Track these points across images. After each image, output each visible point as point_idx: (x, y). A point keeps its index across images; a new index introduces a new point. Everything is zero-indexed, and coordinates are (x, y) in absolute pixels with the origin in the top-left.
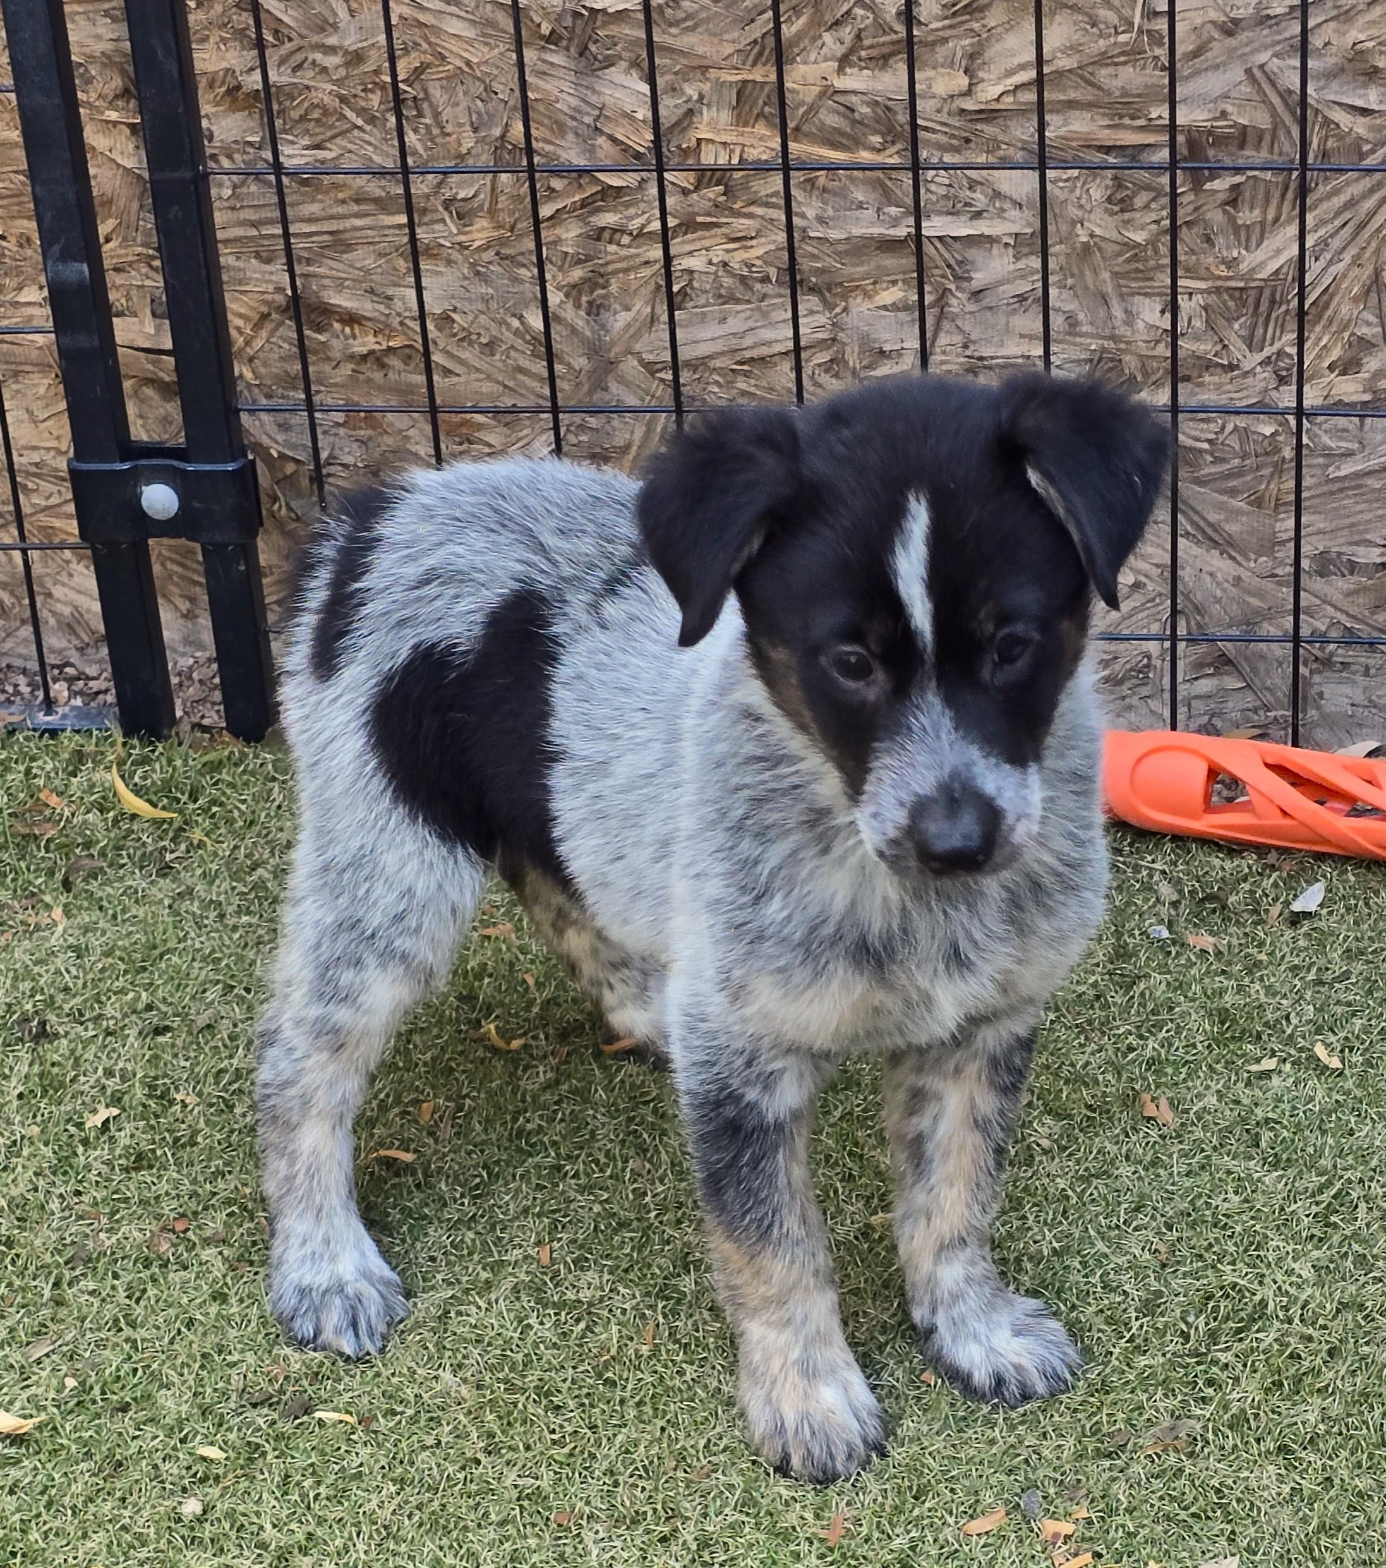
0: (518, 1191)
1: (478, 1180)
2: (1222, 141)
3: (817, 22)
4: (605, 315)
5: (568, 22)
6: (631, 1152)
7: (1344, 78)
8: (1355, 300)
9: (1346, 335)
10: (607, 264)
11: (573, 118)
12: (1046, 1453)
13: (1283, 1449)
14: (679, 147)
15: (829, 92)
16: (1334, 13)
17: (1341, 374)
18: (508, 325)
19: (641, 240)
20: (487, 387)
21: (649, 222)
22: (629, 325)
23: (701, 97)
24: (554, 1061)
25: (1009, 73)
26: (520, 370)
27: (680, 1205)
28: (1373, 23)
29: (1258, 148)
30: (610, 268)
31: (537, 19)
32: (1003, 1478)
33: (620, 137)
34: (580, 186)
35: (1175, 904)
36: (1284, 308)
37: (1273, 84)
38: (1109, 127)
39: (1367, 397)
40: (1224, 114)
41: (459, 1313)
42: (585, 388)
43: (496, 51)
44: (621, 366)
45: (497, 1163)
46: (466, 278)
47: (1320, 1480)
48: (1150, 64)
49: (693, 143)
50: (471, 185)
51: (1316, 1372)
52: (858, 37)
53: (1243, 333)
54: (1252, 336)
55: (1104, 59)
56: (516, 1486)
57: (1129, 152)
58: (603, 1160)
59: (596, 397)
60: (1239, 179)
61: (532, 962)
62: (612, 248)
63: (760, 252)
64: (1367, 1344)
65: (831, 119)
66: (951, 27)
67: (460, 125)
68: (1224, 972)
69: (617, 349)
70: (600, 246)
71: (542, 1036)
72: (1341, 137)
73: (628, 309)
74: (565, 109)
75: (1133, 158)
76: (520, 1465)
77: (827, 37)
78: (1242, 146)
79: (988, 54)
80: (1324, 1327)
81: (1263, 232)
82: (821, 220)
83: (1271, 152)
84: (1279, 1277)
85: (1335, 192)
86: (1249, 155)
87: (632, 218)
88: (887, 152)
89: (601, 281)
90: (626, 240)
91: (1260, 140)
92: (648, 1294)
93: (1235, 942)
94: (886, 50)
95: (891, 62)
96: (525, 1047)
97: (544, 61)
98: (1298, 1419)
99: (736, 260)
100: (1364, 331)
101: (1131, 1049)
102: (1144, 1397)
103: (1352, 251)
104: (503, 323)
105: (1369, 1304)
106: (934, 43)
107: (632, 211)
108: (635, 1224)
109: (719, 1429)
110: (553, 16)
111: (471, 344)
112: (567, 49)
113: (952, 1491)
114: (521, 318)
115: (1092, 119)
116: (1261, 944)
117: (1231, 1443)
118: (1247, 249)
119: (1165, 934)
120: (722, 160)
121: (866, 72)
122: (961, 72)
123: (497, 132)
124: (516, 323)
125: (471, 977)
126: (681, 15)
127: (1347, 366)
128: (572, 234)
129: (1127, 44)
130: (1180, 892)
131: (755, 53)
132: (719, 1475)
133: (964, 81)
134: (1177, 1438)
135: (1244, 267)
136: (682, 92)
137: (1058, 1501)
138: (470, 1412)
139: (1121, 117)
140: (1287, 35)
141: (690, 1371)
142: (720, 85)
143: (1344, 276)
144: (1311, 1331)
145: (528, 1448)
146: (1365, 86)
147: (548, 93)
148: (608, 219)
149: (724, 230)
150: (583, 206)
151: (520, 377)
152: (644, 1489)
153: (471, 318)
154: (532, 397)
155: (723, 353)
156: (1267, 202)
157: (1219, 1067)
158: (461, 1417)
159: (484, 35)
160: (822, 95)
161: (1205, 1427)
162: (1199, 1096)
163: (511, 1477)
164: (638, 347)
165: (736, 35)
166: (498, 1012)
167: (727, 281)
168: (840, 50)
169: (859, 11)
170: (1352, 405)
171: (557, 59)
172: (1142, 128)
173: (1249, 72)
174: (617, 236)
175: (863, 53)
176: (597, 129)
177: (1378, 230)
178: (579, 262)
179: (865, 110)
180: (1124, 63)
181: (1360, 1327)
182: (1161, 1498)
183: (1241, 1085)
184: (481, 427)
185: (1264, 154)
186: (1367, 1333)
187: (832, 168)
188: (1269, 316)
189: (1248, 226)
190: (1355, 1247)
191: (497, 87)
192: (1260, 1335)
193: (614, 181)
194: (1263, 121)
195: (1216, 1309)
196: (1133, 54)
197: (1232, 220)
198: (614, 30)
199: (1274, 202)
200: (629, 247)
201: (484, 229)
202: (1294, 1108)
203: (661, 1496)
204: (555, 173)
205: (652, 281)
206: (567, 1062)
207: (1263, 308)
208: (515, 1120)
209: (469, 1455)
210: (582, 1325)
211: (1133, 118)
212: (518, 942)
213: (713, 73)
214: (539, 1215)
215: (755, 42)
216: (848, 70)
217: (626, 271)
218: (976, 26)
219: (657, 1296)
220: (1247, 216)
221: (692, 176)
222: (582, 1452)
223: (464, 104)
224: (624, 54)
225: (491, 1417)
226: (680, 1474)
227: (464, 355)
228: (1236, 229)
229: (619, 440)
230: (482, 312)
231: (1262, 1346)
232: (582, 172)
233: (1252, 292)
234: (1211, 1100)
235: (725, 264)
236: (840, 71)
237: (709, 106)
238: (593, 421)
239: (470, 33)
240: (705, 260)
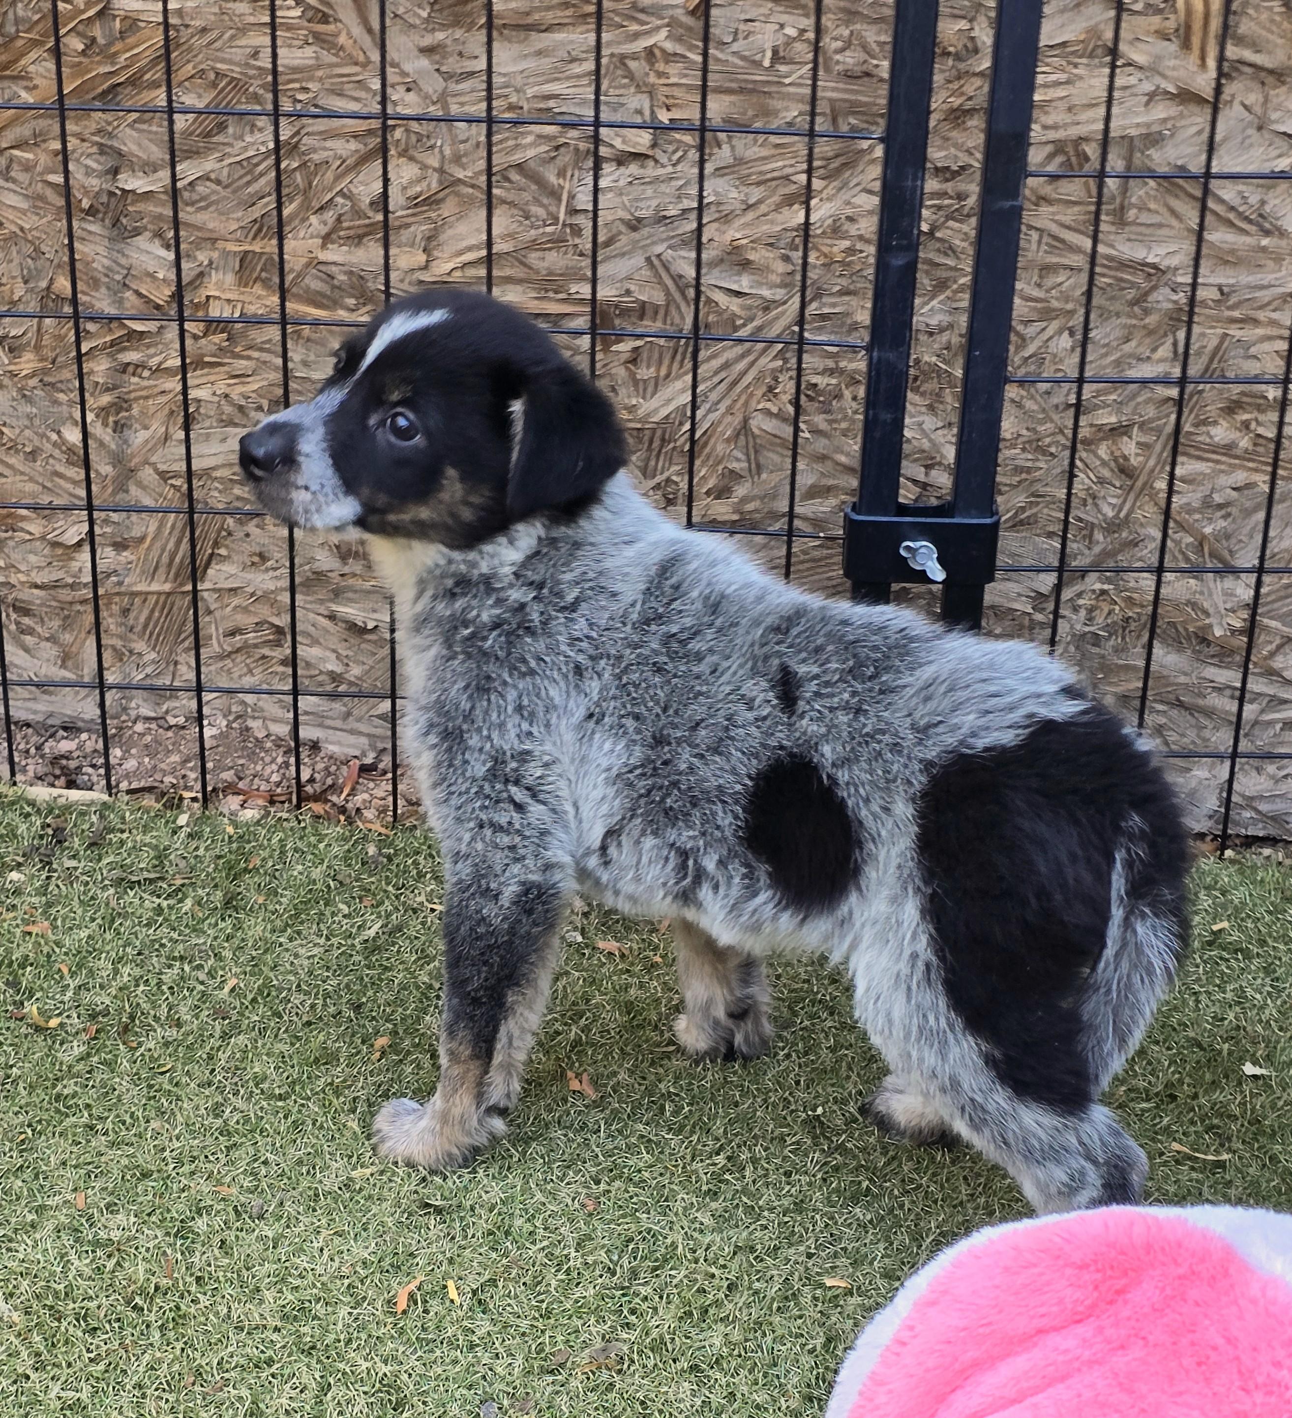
0: (57, 1145)
1: (23, 1136)
2: (625, 312)
3: (306, 206)
4: (126, 432)
5: (104, 199)
6: (153, 1114)
7: (724, 267)
8: (728, 440)
9: (720, 467)
10: (130, 392)
11: (107, 276)
12: (499, 1370)
13: (695, 1368)
14: (191, 301)
15: (314, 263)
16: (717, 215)
17: (716, 498)
18: (48, 439)
19: (159, 374)
20: (29, 487)
21: (165, 360)
22: (147, 441)
23: (211, 263)
24: (84, 1037)
25: (460, 253)
26: (57, 474)
27: (194, 1159)
28: (746, 225)
29: (654, 320)
30: (133, 395)
31: (79, 196)
32: (465, 1392)
33: (144, 292)
34: (110, 330)
35: (586, 915)
36: (672, 445)
37: (667, 269)
38: (536, 298)
39: (735, 517)
40: (628, 292)
41: (9, 1250)
42: (110, 490)
43: (45, 220)
44: (140, 473)
45: (40, 1122)
46: (14, 400)
47: (725, 1394)
48: (571, 250)
49: (203, 299)
50: (21, 325)
51: (717, 1303)
52: (339, 220)
53: (639, 464)
54: (646, 466)
55: (534, 245)
56: (60, 1398)
57: (552, 319)
58: (129, 1121)
59: (118, 497)
60: (639, 343)
61: (66, 954)
62: (135, 380)
63: (256, 387)
64: (758, 1280)
65: (316, 285)
66: (414, 215)
67: (14, 278)
68: (628, 971)
69: (136, 460)
70: (126, 377)
71: (75, 1015)
72: (720, 313)
73: (146, 428)
74: (100, 268)
75: (555, 324)
76: (63, 1379)
77: (314, 219)
78: (641, 317)
79: (442, 237)
80: (724, 1267)
81: (656, 385)
82: (305, 364)
83: (665, 323)
84: (685, 1224)
85: (714, 356)
86: (649, 325)
87: (152, 356)
88: (360, 312)
89: (125, 405)
90: (146, 373)
91: (656, 313)
92: (168, 1234)
93: (635, 946)
94: (360, 231)
95: (365, 240)
96: (61, 1025)
97: (83, 229)
98: (706, 1343)
99: (236, 393)
100: (734, 465)
101: (558, 1033)
102: (579, 1323)
103: (727, 402)
104: (43, 436)
105: (759, 1247)
106: (400, 227)
107: (152, 351)
108: (155, 1176)
109: (230, 1349)
110: (92, 195)
111: (17, 451)
112: (103, 220)
113: (424, 1403)
114: (59, 433)
115: (524, 292)
116: (656, 948)
117: (653, 1362)
118: (644, 398)
119: (580, 939)
120: (226, 314)
121: (345, 248)
122: (420, 251)
123: (44, 284)
124: (54, 437)
125: (15, 966)
126: (195, 197)
127: (721, 492)
128: (103, 367)
129: (554, 233)
130: (589, 905)
131: (258, 228)
132: (230, 1388)
133: (422, 258)
134: (608, 1357)
135: (641, 412)
136: (195, 258)
137: (511, 1411)
138: (20, 1334)
139: (547, 291)
140: (680, 232)
141: (204, 1301)
142: (226, 254)
143: (720, 422)
144: (713, 1270)
145: (69, 1365)
146: (739, 274)
147: (87, 255)
148: (132, 356)
149: (226, 368)
150: (112, 346)
151: (57, 479)
152: (167, 1401)
153: (17, 431)
154: (66, 496)
155: (224, 466)
156: (660, 363)
157: (628, 1049)
158: (12, 1338)
159: (35, 207)
160: (308, 265)
161: (631, 1349)
162: (615, 1074)
163: (55, 1389)
164: (153, 459)
165: (240, 214)
166: (38, 995)
167: (228, 409)
168: (324, 230)
169: (339, 200)
170: (724, 523)
171: (92, 228)
172: (563, 300)
173: (648, 260)
174: (139, 370)
175: (342, 233)
176: (125, 284)
177: (747, 387)
178: (108, 390)
179: (343, 278)
180: (550, 249)
181: (752, 1266)
182: (597, 1409)
183: (646, 1064)
184: (23, 518)
185: (659, 324)
186: (758, 1271)
187: (316, 323)
188: (660, 451)
189: (645, 381)
190: (745, 1199)
191: (44, 248)
192: (673, 1272)
193: (138, 326)
194: (657, 297)
195: (636, 1250)
196: (558, 242)
197: (632, 375)
198: (140, 206)
199: (666, 362)
200: (149, 379)
201: (29, 361)
202: (691, 1084)
203: (182, 1407)
204: (92, 319)
205: (167, 407)
206: (95, 1038)
207: (656, 444)
208: (54, 1086)
209: (20, 1371)
210: (114, 1261)
211: (556, 292)
212: (54, 938)
213: (220, 244)
214: (76, 1167)
215: (255, 221)
216: (330, 246)
217: (147, 398)
218: (433, 215)
219: (176, 1236)
220: (645, 373)
221: (202, 325)
222: (115, 1369)
223: (16, 262)
224: (149, 226)
225: (38, 1339)
226: (198, 1388)
227: (12, 461)
228: (636, 382)
229: (136, 532)
230: (27, 427)
231: (675, 1281)
232: (111, 319)
233: (647, 432)
234: (622, 1076)
235: (227, 396)
236: (324, 246)
237: (217, 269)
238: (114, 516)
239: (24, 205)
240: (210, 391)
